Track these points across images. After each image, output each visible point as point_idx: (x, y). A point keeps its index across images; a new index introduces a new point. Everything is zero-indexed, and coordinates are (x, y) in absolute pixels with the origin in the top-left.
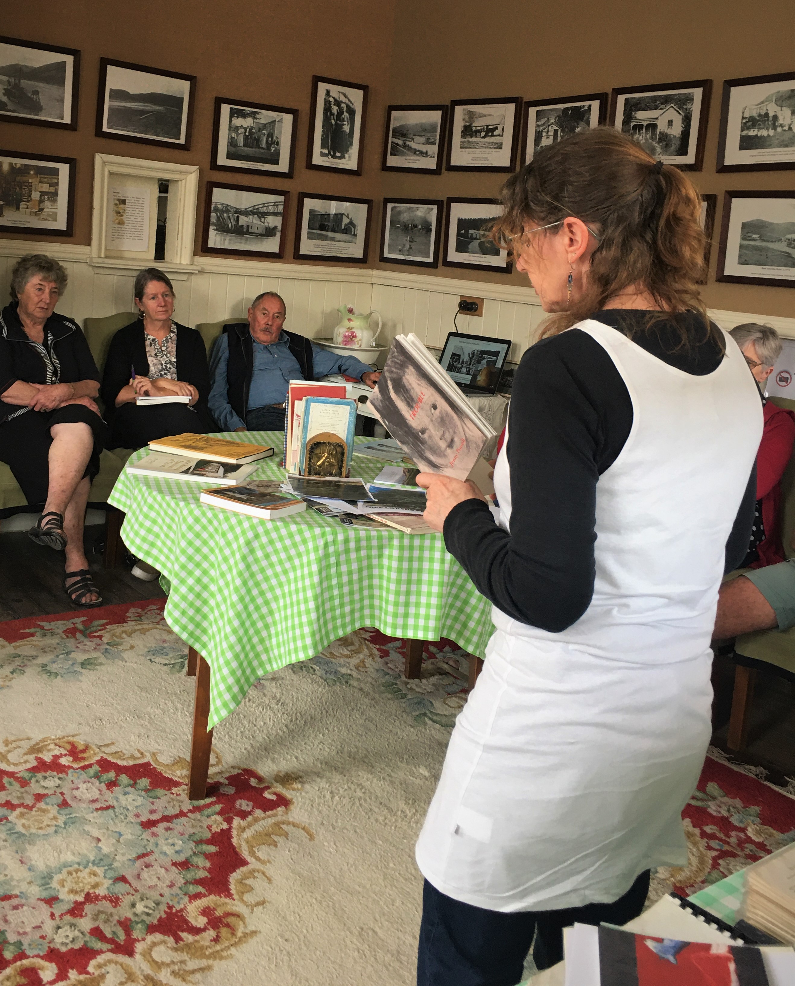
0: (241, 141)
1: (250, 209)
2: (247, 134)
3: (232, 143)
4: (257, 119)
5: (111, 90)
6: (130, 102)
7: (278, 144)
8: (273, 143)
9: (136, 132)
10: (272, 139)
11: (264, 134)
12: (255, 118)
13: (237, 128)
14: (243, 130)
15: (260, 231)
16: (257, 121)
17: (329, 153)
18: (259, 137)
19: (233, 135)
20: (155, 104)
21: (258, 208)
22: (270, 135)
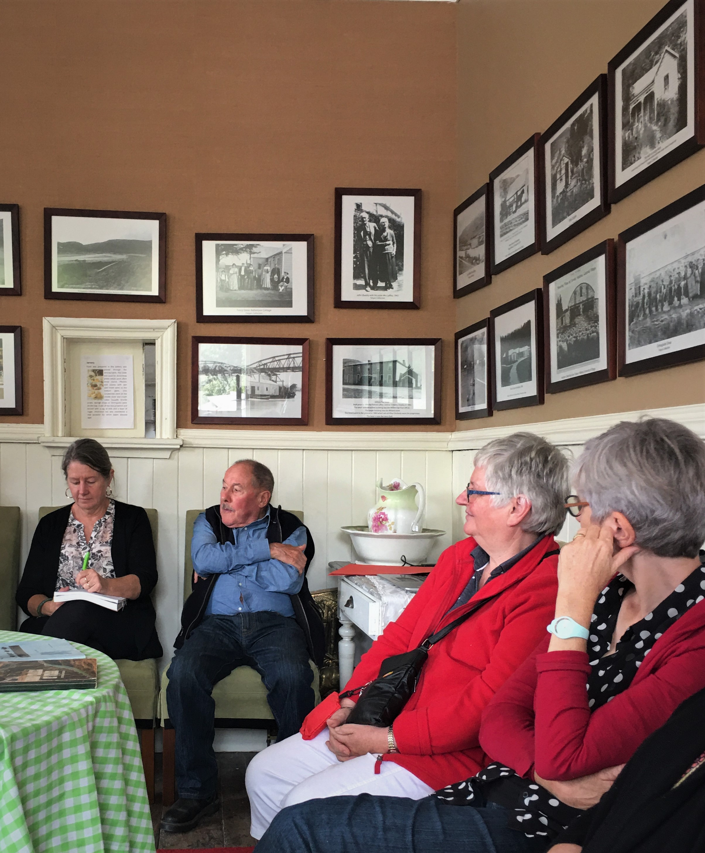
0: (234, 284)
1: (255, 366)
2: (243, 273)
3: (223, 287)
4: (254, 253)
5: (59, 244)
6: (83, 254)
7: (288, 280)
8: (280, 280)
9: (95, 288)
10: (279, 275)
11: (267, 272)
12: (251, 253)
13: (227, 268)
14: (237, 270)
15: (271, 392)
16: (255, 255)
17: (367, 284)
18: (260, 276)
19: (223, 277)
20: (115, 253)
21: (266, 364)
22: (276, 271)
